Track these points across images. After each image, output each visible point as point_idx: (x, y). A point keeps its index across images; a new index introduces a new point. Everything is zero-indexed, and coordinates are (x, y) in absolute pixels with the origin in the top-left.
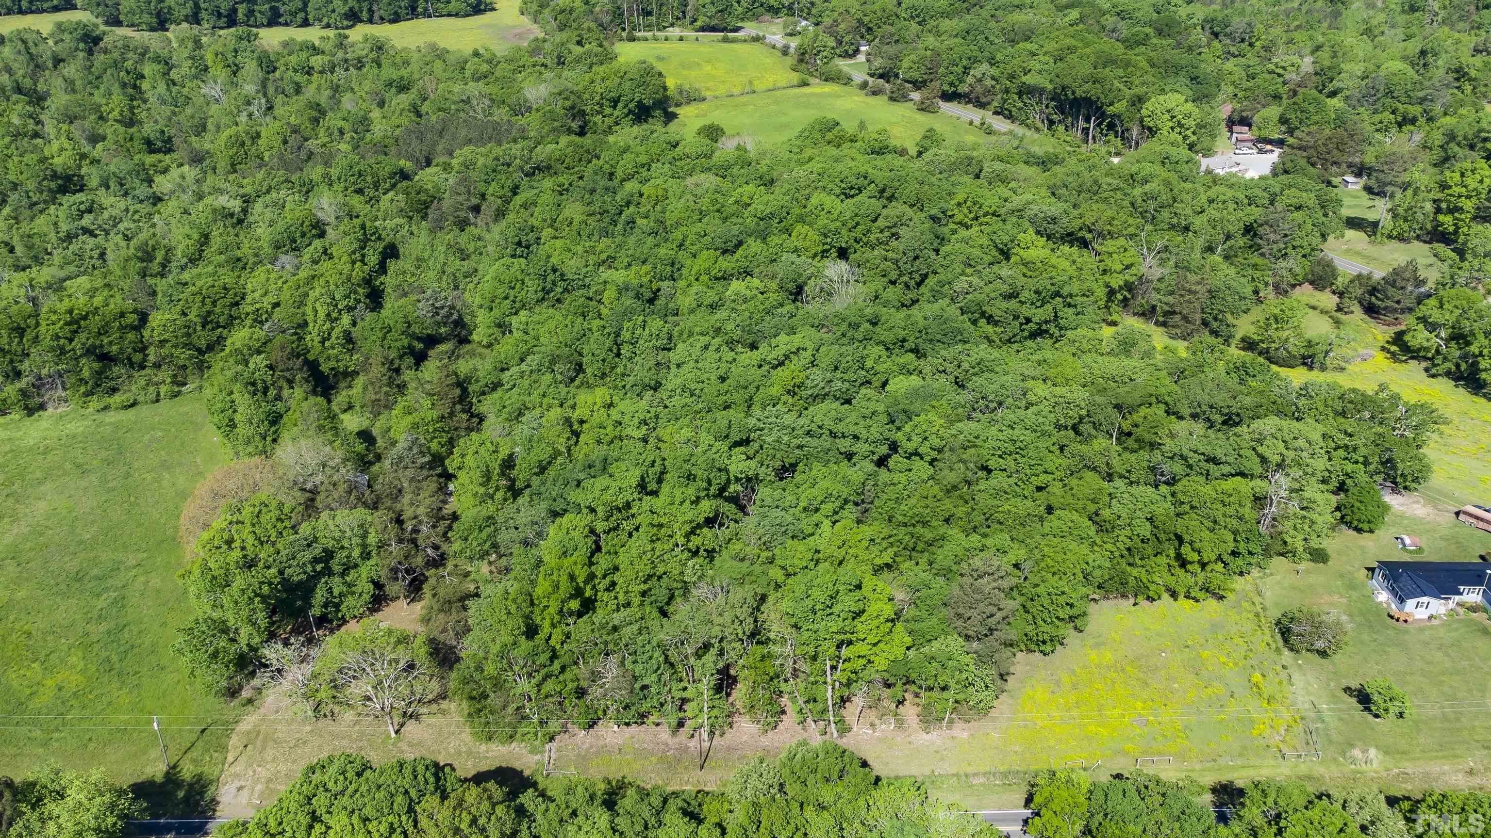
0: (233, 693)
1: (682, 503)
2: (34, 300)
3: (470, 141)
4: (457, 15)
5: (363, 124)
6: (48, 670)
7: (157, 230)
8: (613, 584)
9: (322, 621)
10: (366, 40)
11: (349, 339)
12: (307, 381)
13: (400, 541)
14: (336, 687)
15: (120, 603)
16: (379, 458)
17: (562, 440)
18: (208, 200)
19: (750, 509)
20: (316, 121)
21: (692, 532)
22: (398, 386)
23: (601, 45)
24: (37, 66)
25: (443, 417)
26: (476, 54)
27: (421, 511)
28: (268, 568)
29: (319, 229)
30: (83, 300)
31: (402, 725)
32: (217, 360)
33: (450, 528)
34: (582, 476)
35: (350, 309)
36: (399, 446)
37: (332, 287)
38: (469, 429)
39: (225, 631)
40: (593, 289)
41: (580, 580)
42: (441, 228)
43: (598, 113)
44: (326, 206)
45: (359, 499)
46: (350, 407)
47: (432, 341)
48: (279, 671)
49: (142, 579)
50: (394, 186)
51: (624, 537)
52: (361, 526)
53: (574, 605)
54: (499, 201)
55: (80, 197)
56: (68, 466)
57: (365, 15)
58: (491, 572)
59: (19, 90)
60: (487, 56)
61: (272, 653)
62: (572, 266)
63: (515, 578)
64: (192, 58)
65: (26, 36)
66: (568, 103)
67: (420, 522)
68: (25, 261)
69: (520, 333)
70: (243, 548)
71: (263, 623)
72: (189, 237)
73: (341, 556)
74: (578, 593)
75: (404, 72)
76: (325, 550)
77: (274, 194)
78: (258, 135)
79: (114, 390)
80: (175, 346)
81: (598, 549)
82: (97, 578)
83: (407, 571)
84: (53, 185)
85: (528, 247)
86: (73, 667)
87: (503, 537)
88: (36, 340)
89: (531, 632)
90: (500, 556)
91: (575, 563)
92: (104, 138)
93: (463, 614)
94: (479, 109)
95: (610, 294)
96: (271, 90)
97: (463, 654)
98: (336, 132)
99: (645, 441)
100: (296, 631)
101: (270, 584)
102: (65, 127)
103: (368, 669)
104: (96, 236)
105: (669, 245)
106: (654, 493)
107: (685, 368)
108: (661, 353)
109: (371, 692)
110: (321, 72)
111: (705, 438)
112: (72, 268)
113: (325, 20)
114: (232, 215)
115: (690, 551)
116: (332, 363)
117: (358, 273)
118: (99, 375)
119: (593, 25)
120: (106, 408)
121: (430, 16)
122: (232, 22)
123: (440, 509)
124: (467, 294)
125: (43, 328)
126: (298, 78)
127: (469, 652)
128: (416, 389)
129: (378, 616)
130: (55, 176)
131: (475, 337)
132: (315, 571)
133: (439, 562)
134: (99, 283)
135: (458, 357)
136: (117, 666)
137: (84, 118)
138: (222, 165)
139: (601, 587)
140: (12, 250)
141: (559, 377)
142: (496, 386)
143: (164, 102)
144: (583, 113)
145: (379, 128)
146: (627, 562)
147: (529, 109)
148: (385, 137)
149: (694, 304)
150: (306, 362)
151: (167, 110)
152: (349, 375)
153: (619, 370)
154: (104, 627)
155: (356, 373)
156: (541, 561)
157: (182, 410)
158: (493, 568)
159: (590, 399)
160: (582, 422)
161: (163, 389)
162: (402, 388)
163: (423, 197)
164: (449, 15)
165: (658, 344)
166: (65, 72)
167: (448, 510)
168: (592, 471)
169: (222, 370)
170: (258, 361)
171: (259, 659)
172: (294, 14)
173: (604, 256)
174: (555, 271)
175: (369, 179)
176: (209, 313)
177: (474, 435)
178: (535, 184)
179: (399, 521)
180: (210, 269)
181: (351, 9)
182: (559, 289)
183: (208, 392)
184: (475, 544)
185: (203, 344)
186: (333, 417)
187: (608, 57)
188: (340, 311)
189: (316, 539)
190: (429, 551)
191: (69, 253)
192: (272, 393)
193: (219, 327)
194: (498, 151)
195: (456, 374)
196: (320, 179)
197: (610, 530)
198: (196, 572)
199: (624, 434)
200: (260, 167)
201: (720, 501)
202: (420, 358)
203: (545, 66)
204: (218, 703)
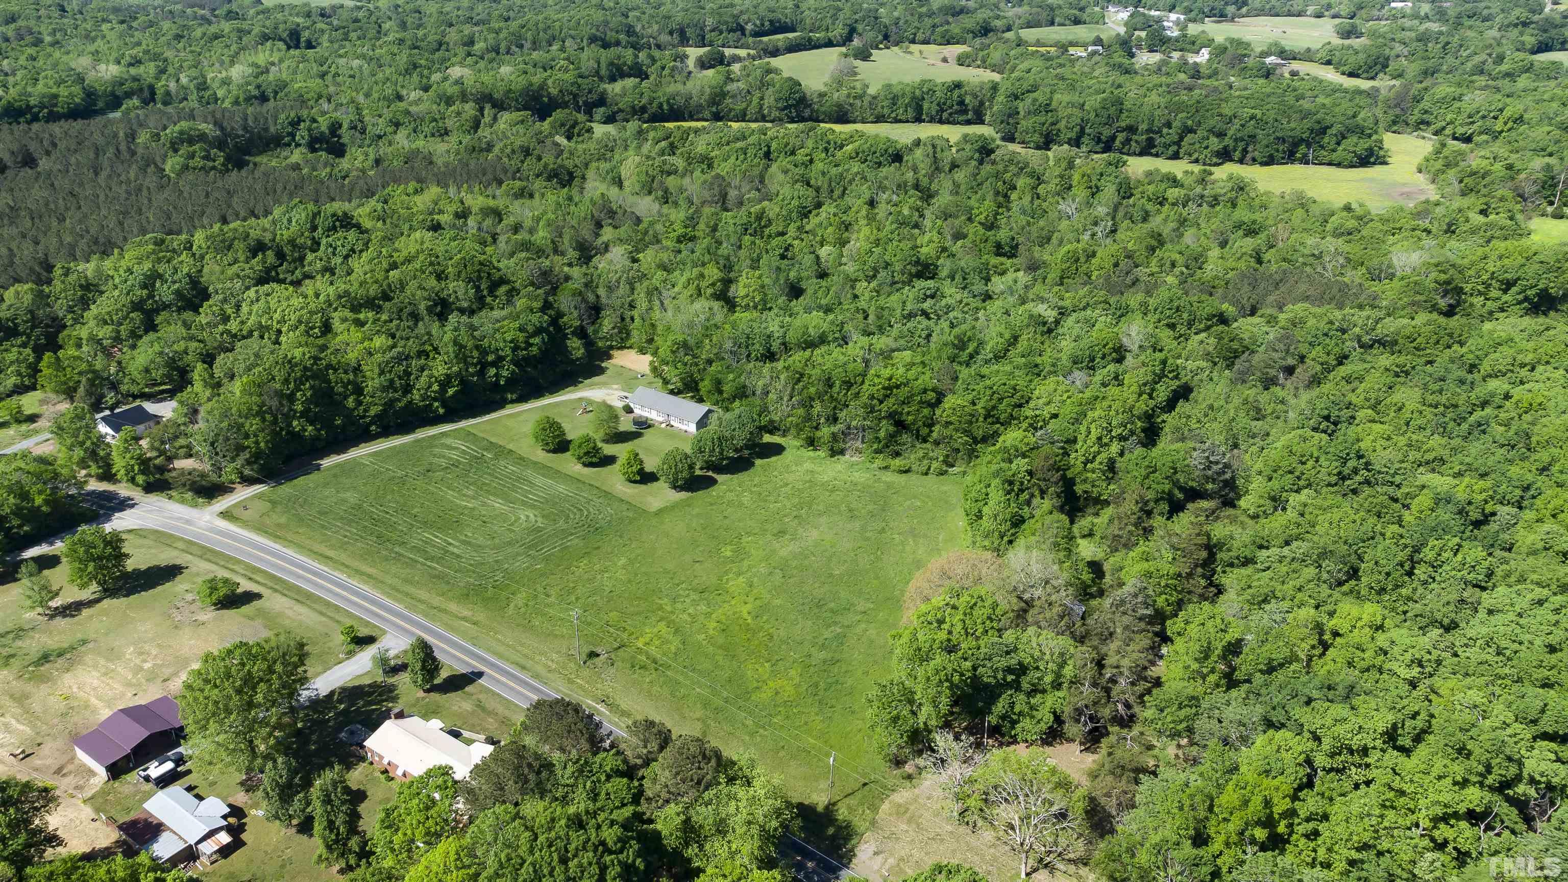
0: (898, 763)
1: (1440, 778)
2: (867, 362)
3: (1306, 298)
4: (1339, 165)
5: (1197, 261)
6: (774, 674)
7: (978, 325)
8: (1316, 834)
9: (995, 731)
10: (1230, 178)
11: (1111, 466)
12: (1058, 496)
13: (1095, 685)
14: (986, 801)
15: (841, 638)
16: (1101, 593)
17: (1305, 646)
18: (1029, 306)
19: (1539, 825)
20: (1153, 250)
21: (1445, 819)
22: (1145, 529)
23: (1511, 218)
24: (937, 169)
25: (1180, 575)
26: (1348, 208)
27: (1126, 663)
28: (966, 659)
29: (1119, 354)
30: (901, 371)
31: (1035, 870)
32: (987, 452)
33: (1149, 692)
34: (1315, 694)
35: (1122, 438)
36: (1126, 589)
37: (1112, 413)
38: (1203, 598)
39: (911, 702)
40: (1405, 490)
41: (1277, 810)
42: (1244, 382)
43: (1480, 293)
44: (1133, 334)
45: (1068, 627)
46: (1090, 535)
47: (1194, 495)
48: (943, 761)
49: (863, 626)
50: (1208, 328)
51: (1348, 786)
52: (1062, 654)
53: (1260, 834)
54: (1319, 368)
55: (930, 283)
56: (843, 507)
57: (1237, 155)
58: (1177, 756)
59: (917, 187)
60: (1359, 211)
61: (943, 741)
62: (1382, 457)
63: (1201, 775)
64: (1061, 176)
65: (938, 142)
66: (1443, 277)
67: (1121, 673)
68: (872, 328)
69: (1295, 514)
70: (950, 633)
71: (944, 708)
72: (1001, 335)
73: (1033, 675)
74: (1268, 823)
75: (1258, 216)
76: (1020, 663)
77: (1089, 312)
78: (1094, 254)
79: (897, 454)
80: (957, 430)
81: (1310, 785)
82: (832, 611)
83: (1091, 718)
84: (914, 270)
85: (1335, 424)
86: (792, 679)
87: (1202, 724)
88: (857, 395)
89: (1200, 839)
90: (1192, 743)
91: (1277, 789)
92: (965, 236)
93: (1133, 787)
94: (1329, 267)
95: (1423, 501)
96: (1120, 214)
97: (1119, 828)
98: (1168, 264)
99: (1413, 684)
100: (970, 730)
101: (962, 675)
102: (939, 222)
103: (1021, 798)
104: (929, 319)
105: (1527, 464)
106: (1406, 751)
107: (1498, 619)
108: (1470, 590)
109: (1017, 823)
110: (1173, 204)
111: (1500, 712)
112: (902, 342)
113: (1195, 156)
114: (1045, 324)
115: (1433, 840)
116: (1087, 487)
117: (1142, 406)
118: (892, 437)
119: (1509, 194)
120: (886, 468)
121: (1307, 163)
122: (1107, 148)
123: (1145, 668)
124: (1247, 456)
125: (865, 387)
126: (1149, 207)
127: (1127, 829)
128: (1162, 538)
129: (1048, 750)
130: (918, 262)
131: (1243, 503)
132: (1004, 679)
133: (1126, 722)
134: (918, 359)
135: (1218, 518)
136: (821, 693)
137: (957, 217)
138: (1053, 276)
139: (1300, 829)
140: (866, 318)
141: (1325, 576)
142: (1248, 561)
143: (1024, 212)
144: (1459, 291)
145: (1213, 266)
146: (1341, 816)
147: (1391, 277)
148: (1216, 277)
149: (1540, 545)
150: (1064, 477)
151: (1023, 220)
152: (1100, 503)
153: (1404, 591)
154: (823, 655)
155: (1107, 503)
156: (1237, 768)
157: (945, 488)
158: (1180, 753)
159: (1355, 611)
160: (1336, 634)
161: (935, 465)
162: (1148, 532)
163: (1235, 345)
164: (1330, 164)
165: (1471, 577)
166: (956, 176)
167: (1153, 672)
168: (1331, 695)
169: (989, 462)
170: (1021, 464)
171: (930, 741)
172: (1167, 146)
173: (1430, 456)
174: (1360, 457)
175: (1185, 316)
176: (994, 407)
177: (1206, 605)
178: (1369, 358)
179: (1100, 665)
180: (1008, 368)
181: (1225, 148)
182: (1358, 478)
183: (969, 479)
184: (1169, 719)
185: (979, 433)
186: (1071, 538)
187: (1521, 233)
188: (1112, 438)
189: (1016, 649)
190: (1120, 707)
191: (905, 328)
192: (1025, 496)
193: (998, 422)
194: (1338, 314)
195: (1208, 536)
196: (1137, 306)
197: (1331, 770)
198: (905, 639)
199: (1387, 666)
200: (1085, 284)
201: (1496, 797)
202: (1176, 508)
203: (1429, 232)
204: (883, 766)
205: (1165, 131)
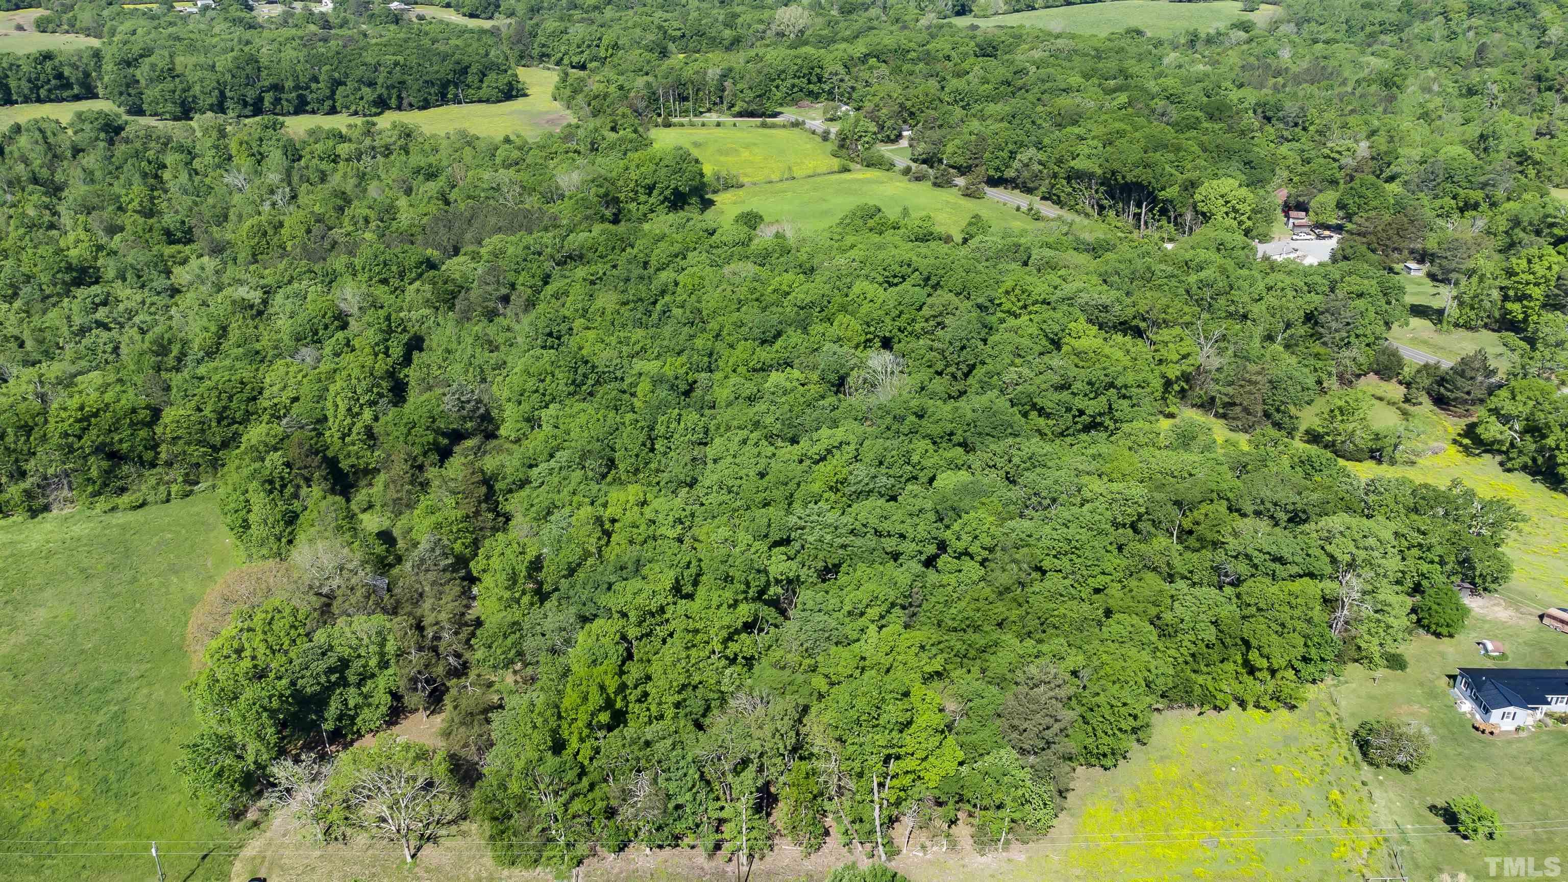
0: (237, 815)
1: (718, 607)
2: (43, 397)
3: (500, 230)
4: (487, 101)
5: (389, 212)
6: (43, 791)
7: (174, 323)
8: (646, 695)
9: (337, 736)
10: (394, 126)
11: (370, 434)
12: (326, 479)
13: (420, 649)
14: (348, 807)
15: (120, 718)
16: (399, 560)
17: (593, 540)
18: (228, 291)
19: (791, 613)
20: (341, 210)
21: (730, 638)
22: (421, 484)
23: (635, 131)
24: (55, 156)
25: (468, 516)
26: (507, 140)
27: (443, 616)
28: (280, 678)
29: (342, 320)
30: (94, 395)
31: (419, 849)
32: (232, 457)
33: (473, 635)
34: (613, 578)
35: (372, 403)
36: (421, 547)
37: (354, 381)
38: (495, 530)
39: (231, 748)
40: (628, 381)
41: (611, 690)
42: (468, 319)
43: (633, 200)
44: (349, 297)
45: (377, 604)
46: (370, 506)
47: (457, 436)
48: (288, 790)
49: (145, 691)
50: (420, 276)
51: (657, 643)
52: (379, 633)
53: (604, 717)
54: (529, 291)
55: (95, 289)
56: (71, 571)
57: (393, 102)
58: (516, 682)
59: (35, 180)
60: (518, 142)
61: (282, 771)
62: (604, 357)
63: (542, 689)
64: (216, 147)
65: (44, 125)
66: (601, 191)
67: (442, 628)
68: (36, 356)
69: (550, 428)
70: (254, 658)
71: (273, 740)
72: (206, 329)
73: (357, 665)
74: (609, 704)
75: (432, 159)
76: (341, 659)
77: (296, 285)
78: (281, 225)
79: (123, 490)
80: (189, 444)
81: (630, 656)
82: (98, 691)
83: (427, 681)
84: (67, 278)
85: (559, 338)
86: (68, 787)
87: (529, 644)
88: (44, 438)
89: (558, 746)
90: (526, 665)
91: (606, 673)
92: (122, 229)
93: (486, 727)
94: (509, 196)
95: (644, 387)
96: (295, 179)
97: (485, 771)
98: (361, 221)
99: (680, 540)
100: (308, 747)
101: (281, 696)
102: (82, 218)
103: (384, 788)
104: (110, 329)
105: (705, 335)
106: (690, 597)
107: (722, 464)
108: (697, 448)
109: (387, 813)
110: (347, 160)
111: (744, 538)
112: (84, 363)
113: (353, 108)
114: (252, 307)
115: (727, 658)
116: (353, 460)
117: (381, 366)
118: (108, 474)
119: (628, 111)
120: (113, 509)
121: (460, 103)
122: (258, 110)
123: (463, 614)
124: (495, 387)
125: (51, 426)
126: (324, 166)
127: (492, 768)
128: (440, 487)
129: (395, 729)
130: (69, 268)
131: (502, 432)
132: (329, 681)
133: (461, 671)
134: (112, 378)
135: (485, 452)
136: (115, 786)
137: (103, 208)
138: (243, 255)
139: (632, 698)
140: (22, 345)
141: (590, 474)
142: (523, 483)
143: (186, 192)
144: (616, 201)
145: (406, 216)
146: (660, 671)
147: (562, 197)
148: (412, 225)
149: (732, 398)
150: (325, 458)
151: (188, 200)
152: (370, 472)
153: (653, 466)
154: (103, 743)
155: (377, 471)
156: (569, 670)
157: (195, 509)
158: (518, 678)
159: (622, 496)
160: (613, 521)
161: (174, 488)
162: (425, 486)
163: (450, 286)
164: (480, 101)
165: (694, 439)
166: (84, 162)
167: (472, 614)
168: (624, 574)
169: (238, 468)
170: (275, 458)
171: (266, 777)
172: (321, 101)
173: (637, 348)
174: (586, 362)
175: (394, 268)
176: (225, 408)
177: (500, 536)
178: (567, 273)
179: (419, 627)
180: (227, 362)
181: (380, 96)
182: (590, 382)
183: (221, 491)
184: (499, 651)
185: (217, 440)
186: (351, 517)
187: (644, 143)
188: (361, 406)
189: (331, 648)
190: (451, 660)
191: (81, 347)
192: (290, 489)
193: (235, 422)
194: (529, 240)
195: (482, 471)
196: (344, 269)
197: (642, 636)
198: (203, 683)
199: (658, 533)
200: (282, 257)
201: (759, 605)
202: (445, 454)
203: (578, 152)
204: (221, 827)
205: (314, 86)
